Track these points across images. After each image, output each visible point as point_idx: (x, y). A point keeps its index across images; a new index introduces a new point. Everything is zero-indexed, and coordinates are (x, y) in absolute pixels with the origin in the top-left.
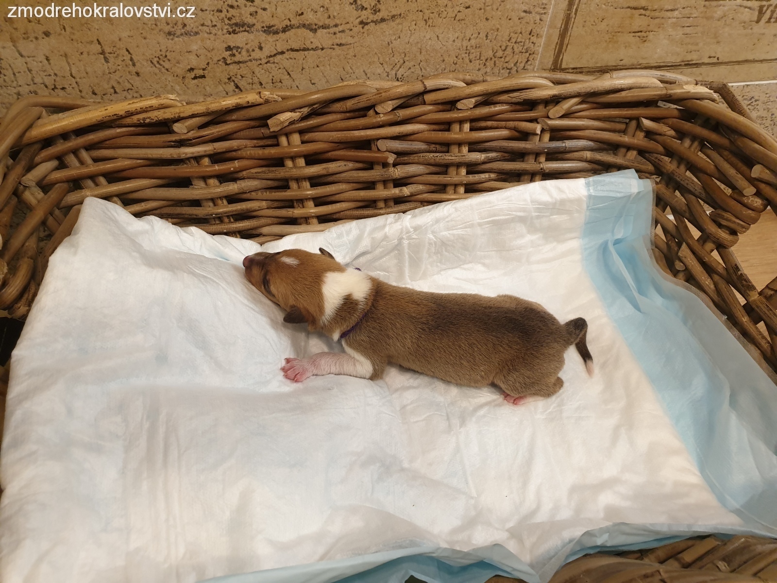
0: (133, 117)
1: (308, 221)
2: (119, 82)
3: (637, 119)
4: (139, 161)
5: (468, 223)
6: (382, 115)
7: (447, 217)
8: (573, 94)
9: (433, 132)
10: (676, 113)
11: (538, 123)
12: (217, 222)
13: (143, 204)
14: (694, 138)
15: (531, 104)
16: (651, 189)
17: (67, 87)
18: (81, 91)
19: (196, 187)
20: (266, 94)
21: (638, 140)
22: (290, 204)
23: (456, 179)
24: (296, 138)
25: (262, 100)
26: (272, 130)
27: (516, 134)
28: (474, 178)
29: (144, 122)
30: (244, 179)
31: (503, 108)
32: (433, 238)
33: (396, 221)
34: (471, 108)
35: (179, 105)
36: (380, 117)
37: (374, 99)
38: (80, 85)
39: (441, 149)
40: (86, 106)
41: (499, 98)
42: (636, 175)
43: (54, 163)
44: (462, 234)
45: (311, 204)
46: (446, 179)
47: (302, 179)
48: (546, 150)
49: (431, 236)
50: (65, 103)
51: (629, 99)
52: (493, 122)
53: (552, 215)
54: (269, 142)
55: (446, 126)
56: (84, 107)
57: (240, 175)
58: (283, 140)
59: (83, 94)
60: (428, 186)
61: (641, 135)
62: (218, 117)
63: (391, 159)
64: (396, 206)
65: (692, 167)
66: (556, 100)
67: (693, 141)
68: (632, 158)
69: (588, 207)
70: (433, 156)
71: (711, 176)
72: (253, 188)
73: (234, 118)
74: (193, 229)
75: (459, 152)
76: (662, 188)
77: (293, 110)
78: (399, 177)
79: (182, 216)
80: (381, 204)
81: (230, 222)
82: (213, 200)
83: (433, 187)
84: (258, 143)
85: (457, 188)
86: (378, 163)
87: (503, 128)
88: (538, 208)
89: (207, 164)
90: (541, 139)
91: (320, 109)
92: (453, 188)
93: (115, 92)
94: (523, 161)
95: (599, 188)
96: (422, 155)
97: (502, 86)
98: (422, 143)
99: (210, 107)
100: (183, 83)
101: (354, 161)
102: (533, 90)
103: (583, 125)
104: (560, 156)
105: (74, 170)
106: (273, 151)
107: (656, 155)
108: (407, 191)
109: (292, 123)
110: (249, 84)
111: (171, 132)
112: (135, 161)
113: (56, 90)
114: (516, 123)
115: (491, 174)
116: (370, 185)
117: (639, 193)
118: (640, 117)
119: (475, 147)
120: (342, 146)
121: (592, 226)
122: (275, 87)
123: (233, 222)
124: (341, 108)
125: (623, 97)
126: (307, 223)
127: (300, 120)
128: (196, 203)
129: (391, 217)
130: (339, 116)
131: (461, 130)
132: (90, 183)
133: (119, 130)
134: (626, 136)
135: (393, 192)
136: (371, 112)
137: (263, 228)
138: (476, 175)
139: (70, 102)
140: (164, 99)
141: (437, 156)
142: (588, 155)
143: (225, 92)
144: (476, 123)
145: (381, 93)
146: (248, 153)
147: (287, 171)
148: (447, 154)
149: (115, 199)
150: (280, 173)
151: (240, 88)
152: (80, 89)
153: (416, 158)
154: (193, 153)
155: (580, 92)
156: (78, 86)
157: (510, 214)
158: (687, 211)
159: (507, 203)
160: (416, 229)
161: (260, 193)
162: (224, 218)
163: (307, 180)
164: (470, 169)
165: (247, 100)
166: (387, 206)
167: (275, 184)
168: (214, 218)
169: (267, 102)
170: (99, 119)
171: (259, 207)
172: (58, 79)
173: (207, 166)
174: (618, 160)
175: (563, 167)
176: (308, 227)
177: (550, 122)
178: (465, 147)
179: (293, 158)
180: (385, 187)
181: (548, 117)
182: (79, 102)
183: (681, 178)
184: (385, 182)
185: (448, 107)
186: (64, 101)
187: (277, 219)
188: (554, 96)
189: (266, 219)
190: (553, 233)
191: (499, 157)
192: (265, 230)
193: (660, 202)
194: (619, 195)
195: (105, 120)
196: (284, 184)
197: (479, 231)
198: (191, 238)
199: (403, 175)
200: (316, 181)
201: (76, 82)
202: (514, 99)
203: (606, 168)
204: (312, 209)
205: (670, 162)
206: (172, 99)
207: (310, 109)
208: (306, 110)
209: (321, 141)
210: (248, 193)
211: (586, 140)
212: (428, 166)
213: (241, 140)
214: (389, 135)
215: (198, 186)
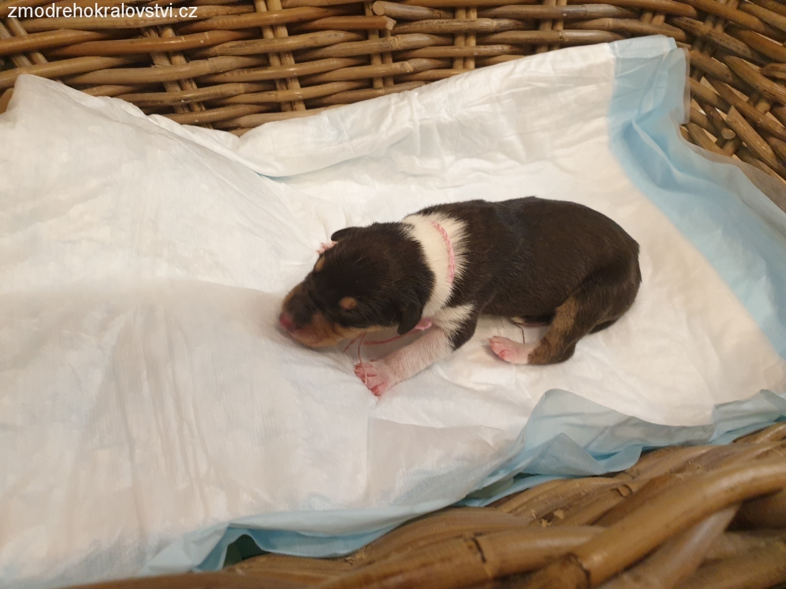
1: (294, 106)
4: (86, 34)
5: (486, 98)
16: (683, 56)
19: (159, 66)
21: (667, 1)
22: (271, 84)
23: (466, 51)
28: (485, 48)
30: (216, 56)
33: (402, 100)
39: (445, 14)
45: (296, 84)
46: (454, 50)
47: (285, 53)
48: (565, 15)
49: (446, 115)
53: (577, 86)
54: (243, 8)
57: (213, 50)
58: (261, 5)
60: (433, 60)
63: (390, 24)
64: (396, 85)
68: (659, 24)
69: (616, 74)
70: (438, 23)
72: (228, 67)
75: (467, 17)
76: (696, 52)
78: (400, 49)
79: (144, 104)
81: (201, 110)
82: (179, 83)
83: (438, 62)
84: (231, 10)
85: (466, 63)
86: (374, 31)
88: (562, 77)
89: (170, 36)
90: (558, 2)
92: (461, 62)
94: (539, 29)
96: (424, 22)
98: (424, 7)
101: (345, 31)
104: (579, 24)
105: (4, 42)
106: (248, 19)
107: (686, 19)
108: (409, 66)
112: (80, 33)
115: (504, 46)
116: (366, 59)
117: (672, 52)
119: (484, 11)
120: (330, 11)
121: (621, 101)
123: (204, 111)
126: (293, 109)
128: (159, 87)
132: (24, 60)
135: (393, 68)
137: (242, 117)
138: (487, 45)
141: (442, 23)
142: (610, 22)
146: (220, 22)
147: (267, 44)
148: (453, 20)
150: (258, 45)
153: (419, 25)
154: (152, 19)
157: (530, 85)
158: (730, 74)
161: (235, 73)
162: (194, 105)
163: (291, 55)
164: (480, 39)
166: (386, 86)
167: (254, 61)
168: (182, 105)
171: (236, 91)
173: (170, 39)
174: (644, 26)
176: (295, 113)
178: (473, 11)
179: (273, 27)
180: (383, 61)
184: (382, 55)
187: (258, 107)
189: (243, 106)
191: (512, 25)
192: (244, 120)
193: (695, 71)
194: (650, 56)
196: (263, 60)
197: (498, 108)
199: (405, 46)
200: (301, 56)
204: (297, 91)
205: (703, 25)
209: (305, 6)
210: (222, 73)
211: (607, 5)
212: (432, 36)
213: (212, 6)
215: (163, 65)
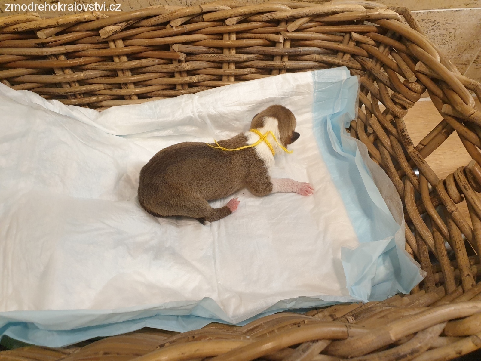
0: (10, 27)
1: (131, 97)
3: (349, 33)
4: (19, 57)
6: (174, 28)
7: (222, 98)
8: (303, 15)
9: (211, 40)
10: (374, 29)
11: (281, 35)
12: (73, 98)
13: (24, 85)
14: (386, 46)
15: (276, 22)
16: (357, 81)
19: (57, 75)
20: (98, 13)
21: (351, 47)
22: (119, 86)
23: (229, 72)
24: (120, 43)
25: (94, 17)
26: (102, 37)
27: (268, 42)
29: (18, 31)
30: (88, 70)
31: (258, 24)
34: (235, 24)
35: (40, 19)
37: (168, 17)
39: (217, 51)
41: (254, 18)
42: (347, 68)
45: (132, 86)
46: (221, 71)
47: (126, 70)
48: (287, 53)
51: (343, 19)
52: (252, 34)
54: (103, 45)
55: (220, 36)
58: (112, 44)
60: (210, 76)
61: (352, 44)
62: (68, 28)
64: (189, 89)
65: (384, 65)
66: (292, 19)
67: (385, 48)
68: (347, 59)
69: (315, 90)
70: (211, 56)
71: (394, 71)
72: (94, 76)
73: (78, 29)
74: (55, 101)
75: (229, 53)
76: (365, 78)
77: (115, 24)
78: (189, 69)
79: (49, 94)
81: (81, 98)
82: (69, 83)
83: (213, 77)
84: (95, 46)
85: (229, 78)
86: (175, 60)
87: (259, 38)
89: (63, 60)
90: (285, 46)
91: (134, 24)
92: (226, 77)
94: (273, 61)
95: (321, 77)
96: (204, 55)
97: (255, 10)
98: (204, 47)
99: (59, 21)
101: (159, 59)
102: (277, 12)
103: (313, 36)
104: (298, 58)
106: (104, 52)
107: (362, 57)
108: (195, 79)
109: (115, 33)
111: (37, 38)
112: (15, 57)
114: (267, 35)
115: (251, 69)
116: (172, 75)
118: (351, 31)
119: (240, 50)
120: (150, 48)
121: (319, 104)
124: (147, 23)
125: (339, 18)
126: (131, 99)
127: (121, 32)
128: (58, 85)
130: (146, 29)
131: (229, 38)
133: (3, 36)
134: (342, 45)
135: (186, 79)
136: (168, 26)
137: (103, 102)
138: (241, 69)
140: (30, 15)
141: (214, 56)
142: (317, 57)
144: (240, 34)
145: (172, 13)
146: (89, 52)
147: (115, 65)
148: (220, 55)
149: (5, 81)
150: (110, 66)
153: (200, 57)
154: (51, 52)
155: (307, 14)
158: (379, 94)
161: (98, 79)
162: (77, 95)
163: (129, 71)
164: (238, 65)
165: (84, 17)
166: (183, 89)
167: (109, 73)
168: (71, 95)
169: (98, 19)
171: (99, 88)
174: (337, 61)
175: (300, 65)
176: (132, 101)
177: (288, 34)
178: (233, 50)
179: (119, 56)
180: (181, 76)
181: (287, 31)
183: (376, 72)
184: (181, 72)
185: (220, 23)
187: (111, 97)
189: (104, 96)
191: (256, 57)
192: (104, 103)
194: (334, 81)
196: (114, 73)
199: (192, 68)
200: (134, 71)
202: (265, 18)
203: (330, 65)
204: (133, 90)
205: (371, 62)
207: (126, 24)
208: (124, 25)
209: (137, 45)
210: (91, 79)
211: (315, 47)
212: (208, 63)
213: (84, 44)
214: (180, 41)
215: (59, 74)
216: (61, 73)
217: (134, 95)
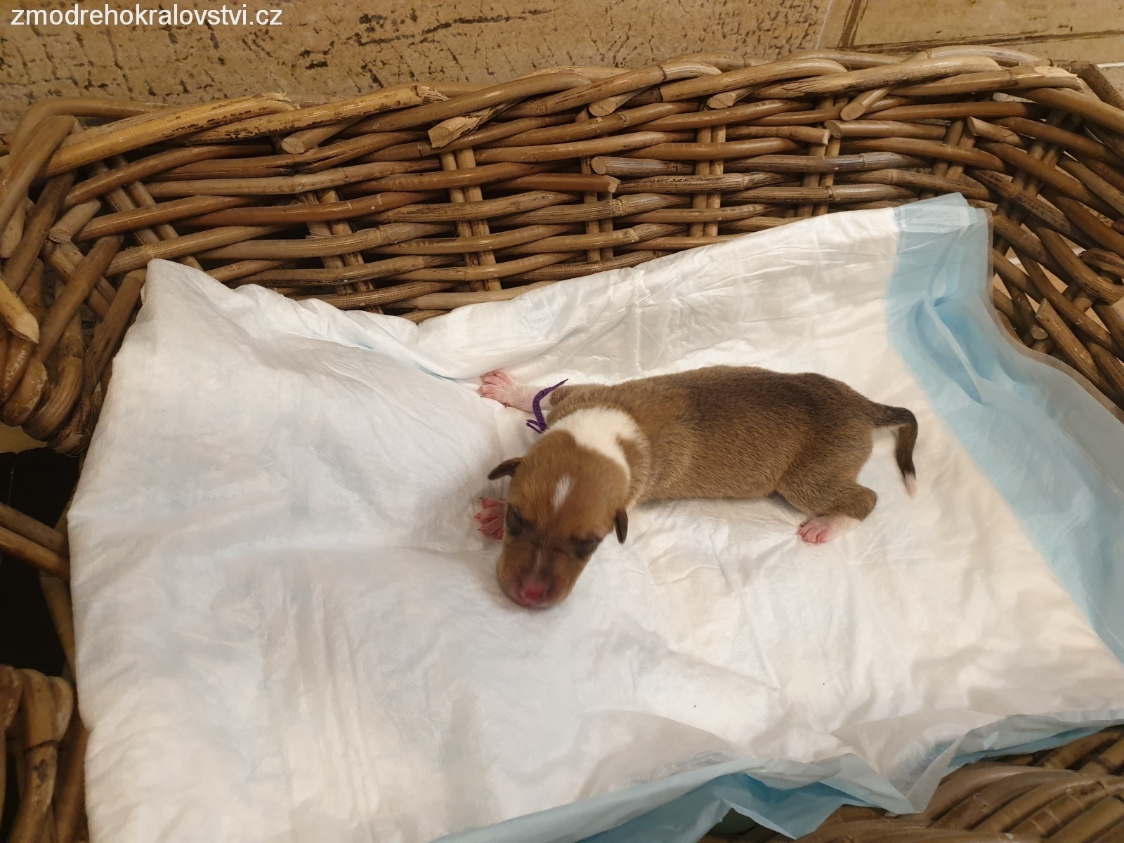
0: (218, 129)
1: (487, 285)
2: (191, 75)
3: (965, 119)
4: (228, 199)
5: (729, 279)
6: (599, 120)
7: (699, 271)
8: (877, 83)
9: (672, 144)
10: (1021, 109)
11: (824, 128)
12: (349, 291)
13: (234, 266)
14: (1048, 145)
15: (813, 100)
16: (985, 222)
17: (109, 84)
18: (130, 90)
19: (317, 237)
20: (425, 90)
21: (966, 150)
22: (458, 259)
23: (707, 214)
24: (469, 158)
25: (419, 99)
26: (434, 145)
27: (792, 145)
28: (733, 212)
29: (237, 137)
30: (389, 223)
31: (774, 105)
32: (679, 303)
33: (623, 279)
34: (729, 107)
35: (290, 107)
36: (597, 122)
37: (589, 93)
38: (129, 79)
39: (684, 169)
40: (143, 113)
41: (768, 92)
42: (965, 201)
43: (94, 206)
44: (720, 296)
45: (491, 258)
46: (692, 214)
47: (478, 220)
48: (837, 168)
49: (676, 301)
50: (108, 110)
51: (955, 90)
52: (759, 128)
53: (847, 263)
54: (427, 164)
55: (692, 134)
56: (139, 114)
57: (384, 216)
58: (450, 161)
59: (134, 95)
60: (665, 226)
61: (970, 142)
62: (350, 128)
63: (614, 185)
64: (617, 258)
65: (1047, 188)
66: (851, 93)
67: (1046, 151)
68: (956, 177)
69: (898, 250)
70: (674, 180)
71: (1076, 200)
72: (403, 237)
73: (374, 127)
74: (314, 302)
75: (711, 173)
76: (1002, 219)
77: (467, 114)
78: (623, 214)
79: (296, 284)
80: (595, 256)
81: (369, 291)
82: (342, 257)
84: (410, 167)
85: (706, 229)
86: (591, 193)
87: (774, 137)
88: (829, 253)
89: (333, 201)
90: (829, 151)
91: (505, 112)
92: (701, 228)
93: (186, 91)
94: (801, 185)
95: (914, 221)
96: (656, 179)
97: (776, 73)
98: (657, 162)
99: (341, 111)
100: (293, 75)
101: (556, 191)
102: (818, 78)
103: (888, 129)
104: (853, 177)
105: (126, 216)
106: (433, 180)
107: (990, 173)
108: (634, 234)
109: (465, 134)
110: (395, 75)
111: (281, 152)
112: (221, 199)
113: (91, 89)
114: (793, 129)
115: (756, 205)
116: (580, 227)
117: (971, 226)
118: (968, 116)
119: (732, 165)
120: (538, 168)
121: (903, 280)
122: (434, 79)
123: (372, 291)
124: (537, 109)
125: (946, 87)
126: (486, 289)
127: (477, 130)
128: (316, 262)
129: (614, 275)
130: (534, 122)
131: (713, 139)
132: (150, 235)
133: (196, 150)
134: (948, 146)
135: (615, 237)
136: (583, 115)
137: (419, 299)
138: (735, 208)
139: (116, 107)
140: (268, 99)
141: (680, 181)
142: (894, 174)
143: (356, 89)
144: (735, 129)
145: (599, 86)
146: (397, 182)
147: (456, 209)
148: (694, 177)
149: (191, 259)
150: (445, 212)
151: (380, 82)
152: (131, 86)
153: (648, 184)
154: (314, 184)
155: (887, 80)
156: (127, 80)
157: (789, 264)
158: (1044, 253)
159: (786, 246)
160: (653, 290)
161: (414, 244)
162: (360, 284)
163: (485, 223)
164: (725, 198)
165: (397, 99)
166: (603, 258)
167: (437, 229)
168: (345, 285)
169: (427, 101)
170: (167, 132)
171: (413, 266)
172: (94, 71)
173: (334, 205)
174: (937, 181)
175: (861, 194)
176: (489, 295)
177: (843, 126)
178: (719, 165)
179: (464, 189)
180: (601, 230)
181: (840, 119)
182: (130, 107)
183: (1032, 204)
184: (601, 223)
185: (694, 106)
186: (107, 106)
187: (440, 284)
188: (850, 87)
189: (422, 284)
190: (847, 291)
191: (768, 179)
192: (422, 301)
193: (1000, 241)
194: (943, 231)
195: (177, 134)
196: (449, 230)
197: (745, 290)
198: (314, 315)
199: (631, 210)
200: (498, 224)
201: (124, 76)
202: (791, 92)
203: (919, 192)
204: (492, 268)
205: (1012, 182)
206: (280, 99)
207: (492, 112)
208: (486, 114)
209: (507, 162)
210: (397, 243)
211: (890, 153)
212: (665, 196)
213: (386, 163)
214: (610, 150)
215: (322, 236)
216: (325, 232)
217: (494, 279)
